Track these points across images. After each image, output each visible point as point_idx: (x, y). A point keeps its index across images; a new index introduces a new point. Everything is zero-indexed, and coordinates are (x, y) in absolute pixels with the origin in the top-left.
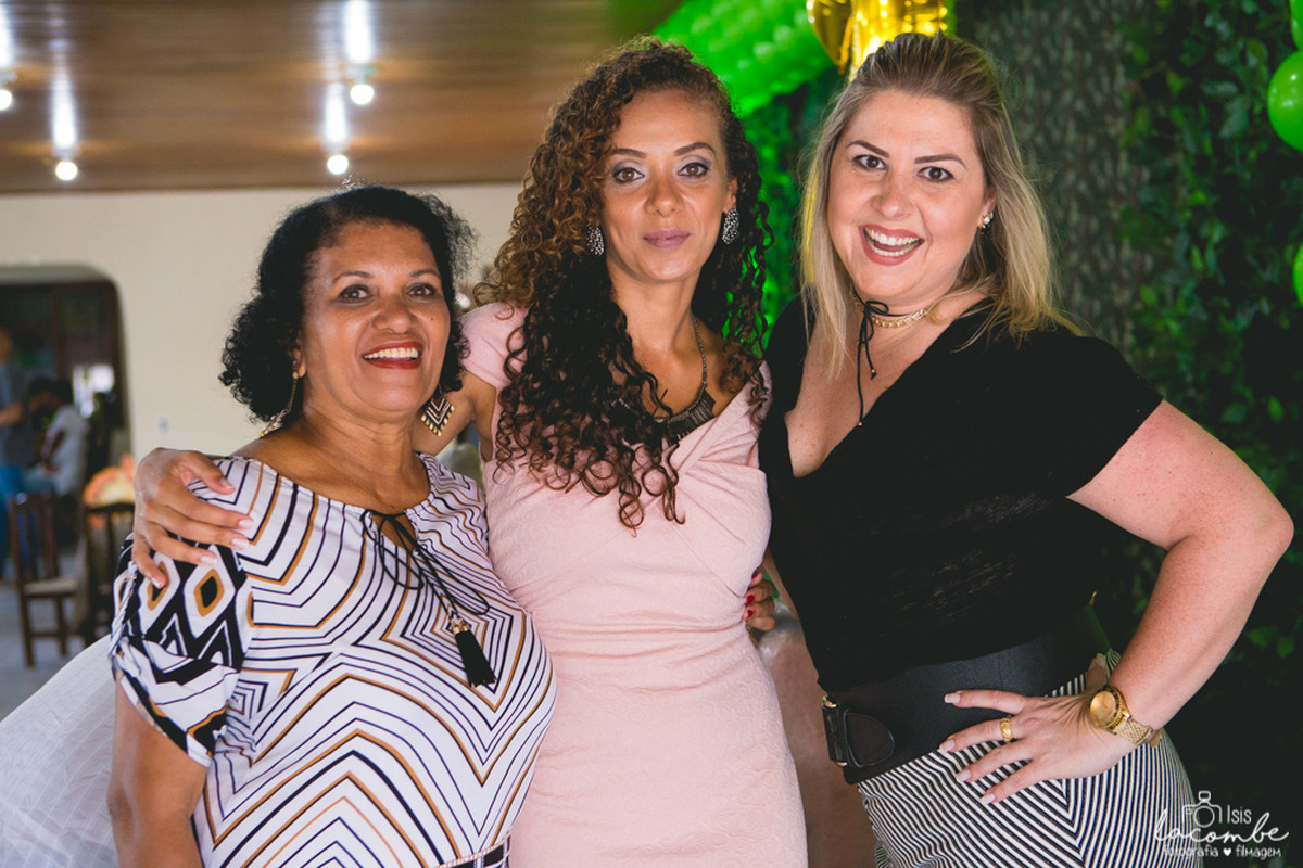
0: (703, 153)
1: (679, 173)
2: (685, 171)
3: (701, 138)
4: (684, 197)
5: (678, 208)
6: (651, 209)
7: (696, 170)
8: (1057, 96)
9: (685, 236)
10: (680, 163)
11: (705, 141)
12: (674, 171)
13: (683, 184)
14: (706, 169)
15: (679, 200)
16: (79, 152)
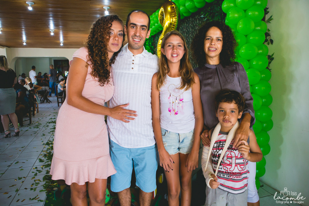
6: (114, 39)
8: (189, 35)
16: (63, 42)
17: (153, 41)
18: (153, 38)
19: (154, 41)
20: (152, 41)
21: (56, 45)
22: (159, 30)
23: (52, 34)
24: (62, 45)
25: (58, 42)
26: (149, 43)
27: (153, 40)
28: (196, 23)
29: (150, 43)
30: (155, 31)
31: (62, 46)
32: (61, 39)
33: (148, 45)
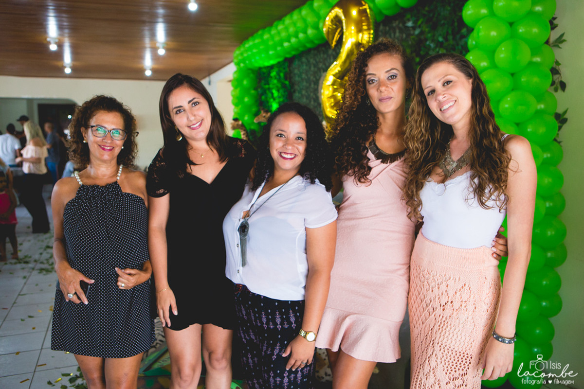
0: (395, 71)
1: (388, 79)
2: (390, 78)
3: (393, 67)
4: (389, 86)
5: (387, 89)
6: (379, 91)
7: (393, 77)
9: (391, 98)
10: (387, 75)
11: (394, 67)
12: (386, 78)
13: (388, 82)
14: (396, 76)
15: (387, 87)
16: (71, 65)
17: (287, 70)
18: (287, 64)
19: (290, 70)
20: (284, 68)
21: (56, 71)
22: (305, 46)
23: (53, 47)
24: (68, 71)
25: (59, 64)
26: (278, 74)
27: (289, 66)
28: (394, 35)
29: (282, 75)
30: (297, 49)
31: (69, 74)
32: (67, 58)
33: (276, 78)
